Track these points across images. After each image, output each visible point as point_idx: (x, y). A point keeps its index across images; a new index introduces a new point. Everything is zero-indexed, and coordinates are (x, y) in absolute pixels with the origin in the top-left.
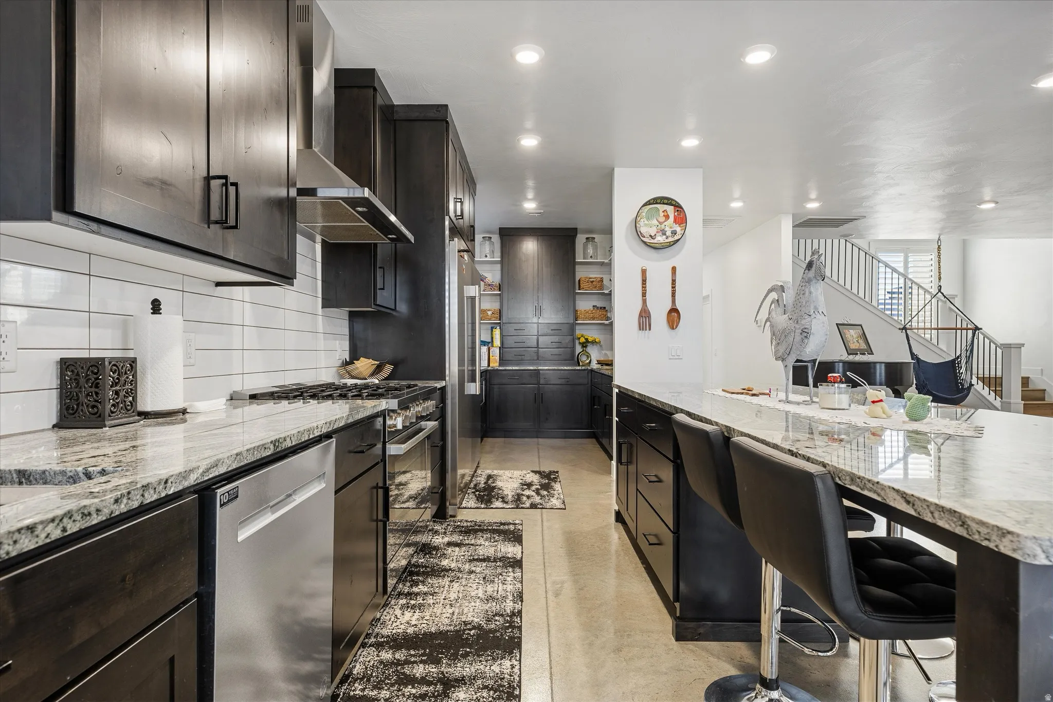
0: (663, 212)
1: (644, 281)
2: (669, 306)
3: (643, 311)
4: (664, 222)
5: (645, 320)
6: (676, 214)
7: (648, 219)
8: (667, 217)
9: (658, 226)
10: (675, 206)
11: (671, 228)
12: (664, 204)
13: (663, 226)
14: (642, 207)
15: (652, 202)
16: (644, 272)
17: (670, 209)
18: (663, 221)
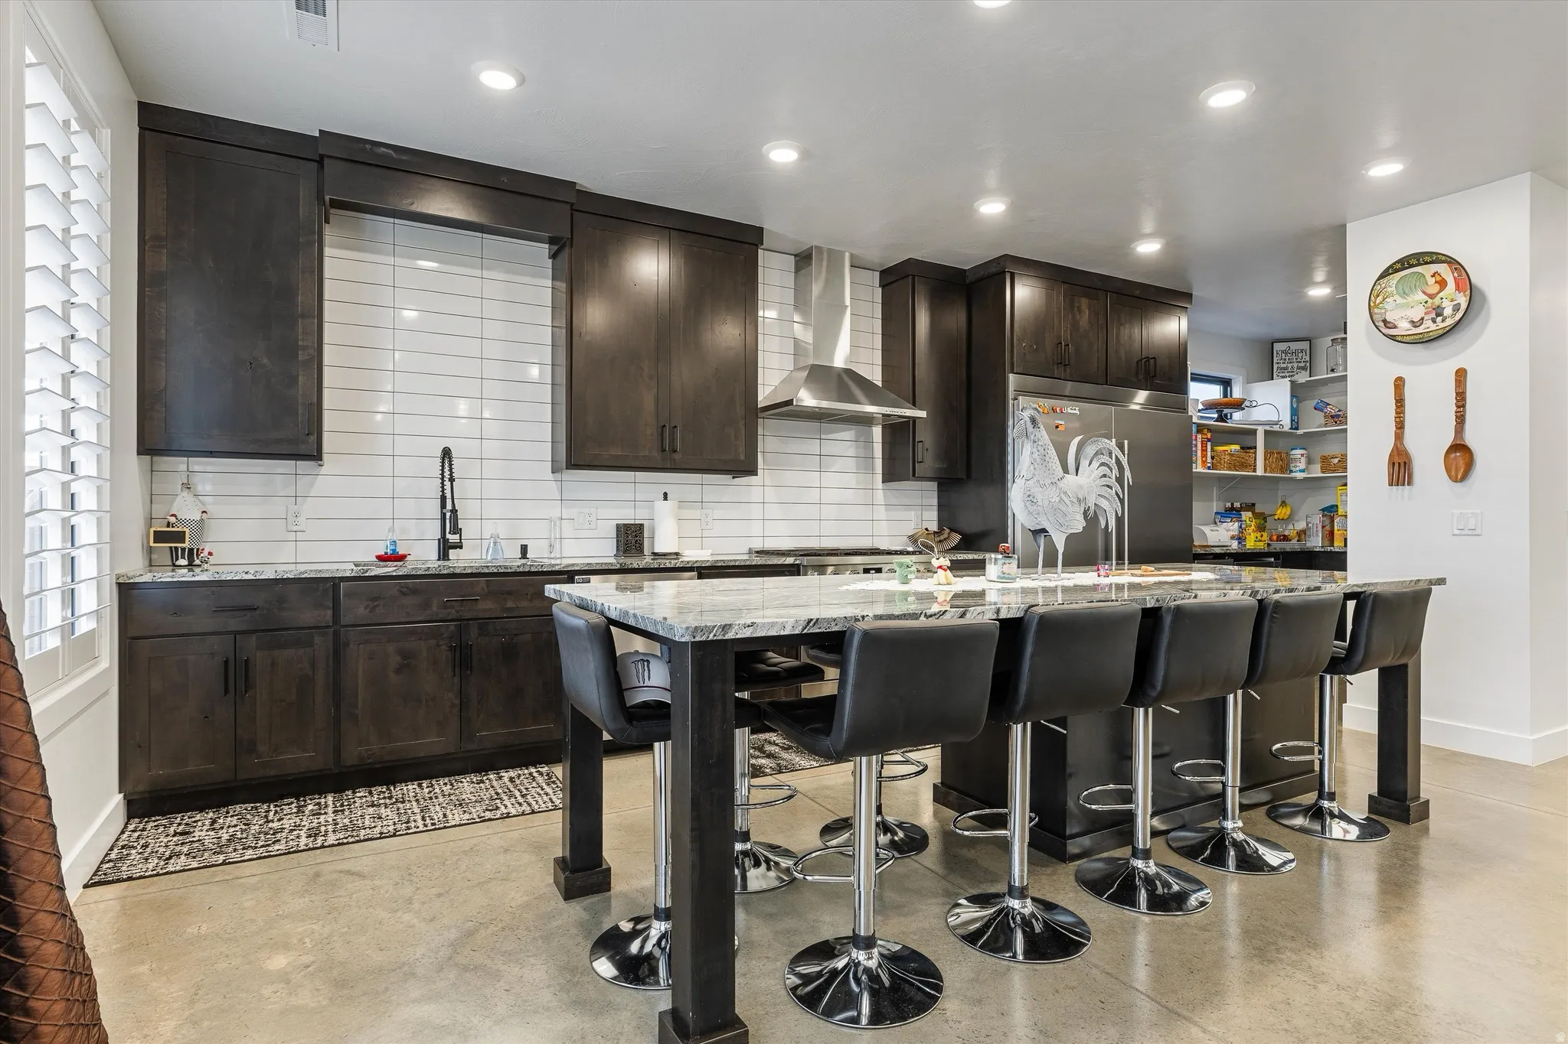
0: (1432, 276)
1: (1400, 402)
2: (1449, 439)
3: (1396, 453)
4: (1438, 293)
5: (1401, 469)
6: (1455, 274)
7: (1404, 295)
8: (1443, 284)
9: (1426, 302)
10: (1449, 263)
11: (1452, 300)
12: (1427, 263)
13: (1437, 301)
14: (1378, 279)
15: (1399, 266)
16: (1399, 384)
17: (1443, 269)
18: (1435, 292)
